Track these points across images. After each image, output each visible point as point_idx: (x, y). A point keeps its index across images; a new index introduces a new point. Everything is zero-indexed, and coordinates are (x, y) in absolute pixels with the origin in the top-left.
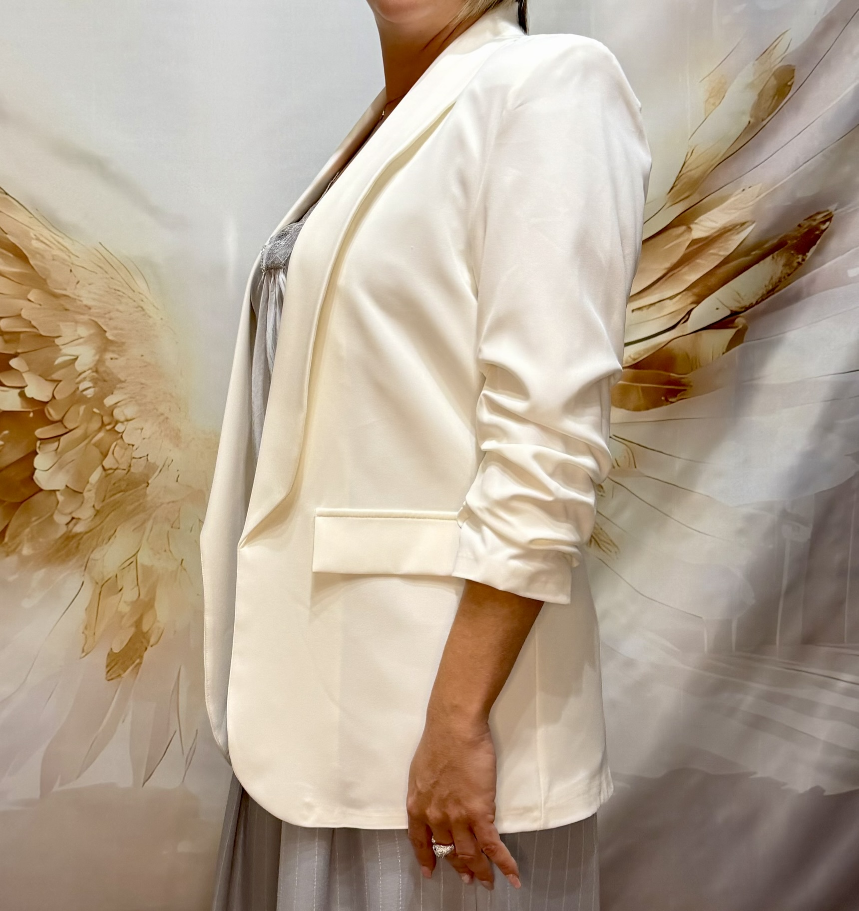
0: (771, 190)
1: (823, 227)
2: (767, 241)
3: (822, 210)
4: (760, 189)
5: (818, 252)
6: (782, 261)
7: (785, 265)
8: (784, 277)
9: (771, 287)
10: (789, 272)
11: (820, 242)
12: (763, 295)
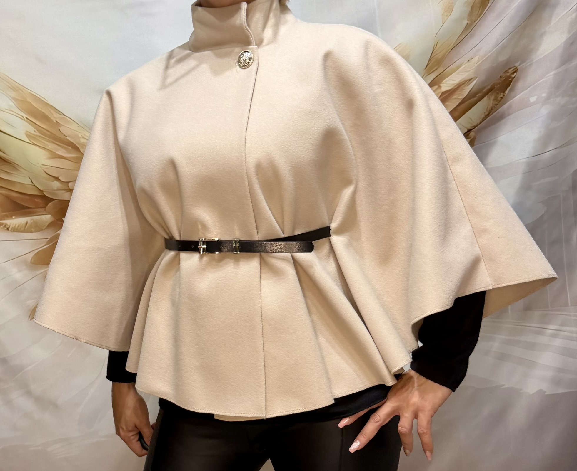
0: (484, 58)
1: (513, 76)
2: (485, 87)
3: (512, 67)
4: (478, 59)
5: (511, 90)
6: (492, 98)
7: (494, 100)
8: (494, 106)
9: (487, 113)
10: (496, 103)
11: (512, 85)
12: (483, 118)
